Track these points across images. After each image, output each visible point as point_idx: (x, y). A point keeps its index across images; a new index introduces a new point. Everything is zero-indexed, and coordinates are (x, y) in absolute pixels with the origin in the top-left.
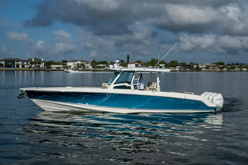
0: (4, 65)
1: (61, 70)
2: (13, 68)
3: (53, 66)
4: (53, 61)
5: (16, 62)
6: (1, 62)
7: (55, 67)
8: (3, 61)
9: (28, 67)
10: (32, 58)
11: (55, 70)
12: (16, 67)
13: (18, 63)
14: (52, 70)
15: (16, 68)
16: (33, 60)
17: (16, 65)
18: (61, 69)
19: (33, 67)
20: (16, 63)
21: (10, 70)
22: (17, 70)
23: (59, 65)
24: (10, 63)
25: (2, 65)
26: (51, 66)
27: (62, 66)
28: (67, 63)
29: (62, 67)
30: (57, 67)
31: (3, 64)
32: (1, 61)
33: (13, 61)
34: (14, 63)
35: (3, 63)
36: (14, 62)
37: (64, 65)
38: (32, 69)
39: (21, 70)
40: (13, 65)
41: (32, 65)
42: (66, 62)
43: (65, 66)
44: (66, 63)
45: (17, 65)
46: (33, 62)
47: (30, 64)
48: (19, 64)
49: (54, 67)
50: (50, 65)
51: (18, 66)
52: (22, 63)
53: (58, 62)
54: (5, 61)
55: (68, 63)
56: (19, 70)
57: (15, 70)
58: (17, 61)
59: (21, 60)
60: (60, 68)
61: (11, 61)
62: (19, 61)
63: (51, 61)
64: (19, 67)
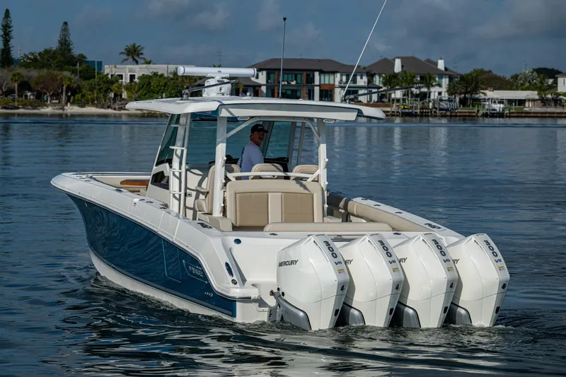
0: (264, 89)
1: (528, 115)
3: (490, 94)
4: (490, 71)
5: (317, 74)
7: (501, 102)
8: (261, 70)
9: (375, 97)
10: (390, 58)
11: (501, 115)
13: (328, 80)
14: (485, 115)
16: (398, 68)
17: (317, 90)
18: (529, 107)
19: (398, 100)
20: (317, 82)
23: (517, 89)
24: (294, 83)
26: (482, 96)
27: (534, 94)
28: (556, 82)
29: (534, 100)
30: (510, 101)
31: (260, 86)
33: (304, 72)
34: (310, 80)
35: (262, 79)
36: (308, 76)
37: (541, 89)
38: (394, 108)
40: (305, 91)
41: (393, 89)
42: (554, 74)
43: (549, 96)
44: (551, 81)
45: (321, 91)
46: (395, 76)
47: (385, 84)
48: (333, 87)
49: (494, 97)
50: (476, 90)
51: (327, 94)
52: (344, 78)
53: (515, 77)
54: (270, 72)
55: (560, 80)
58: (321, 72)
59: (343, 66)
60: (521, 102)
61: (294, 72)
62: (334, 73)
63: (482, 72)
64: (332, 99)
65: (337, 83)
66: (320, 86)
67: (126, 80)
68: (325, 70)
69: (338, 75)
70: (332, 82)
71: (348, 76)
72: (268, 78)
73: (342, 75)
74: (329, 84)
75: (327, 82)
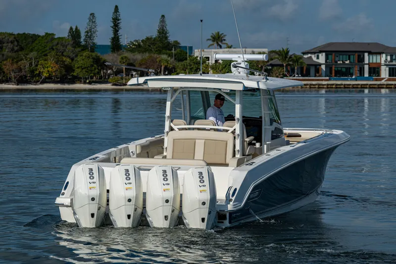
0: (323, 67)
2: (356, 80)
5: (366, 55)
6: (314, 58)
8: (321, 52)
12: (366, 75)
13: (375, 59)
15: (367, 79)
17: (366, 68)
20: (366, 61)
21: (346, 87)
22: (371, 87)
24: (348, 62)
25: (317, 66)
31: (320, 65)
32: (314, 53)
33: (356, 53)
34: (361, 60)
35: (322, 59)
36: (359, 56)
39: (388, 87)
40: (356, 70)
45: (370, 68)
48: (379, 65)
51: (375, 70)
52: (389, 58)
54: (328, 54)
56: (380, 87)
57: (363, 87)
58: (370, 53)
59: (388, 47)
61: (348, 53)
62: (380, 53)
64: (379, 75)
65: (383, 62)
66: (369, 64)
67: (212, 62)
68: (373, 51)
69: (384, 55)
70: (378, 61)
71: (392, 56)
72: (327, 58)
73: (386, 56)
74: (376, 63)
75: (375, 61)
